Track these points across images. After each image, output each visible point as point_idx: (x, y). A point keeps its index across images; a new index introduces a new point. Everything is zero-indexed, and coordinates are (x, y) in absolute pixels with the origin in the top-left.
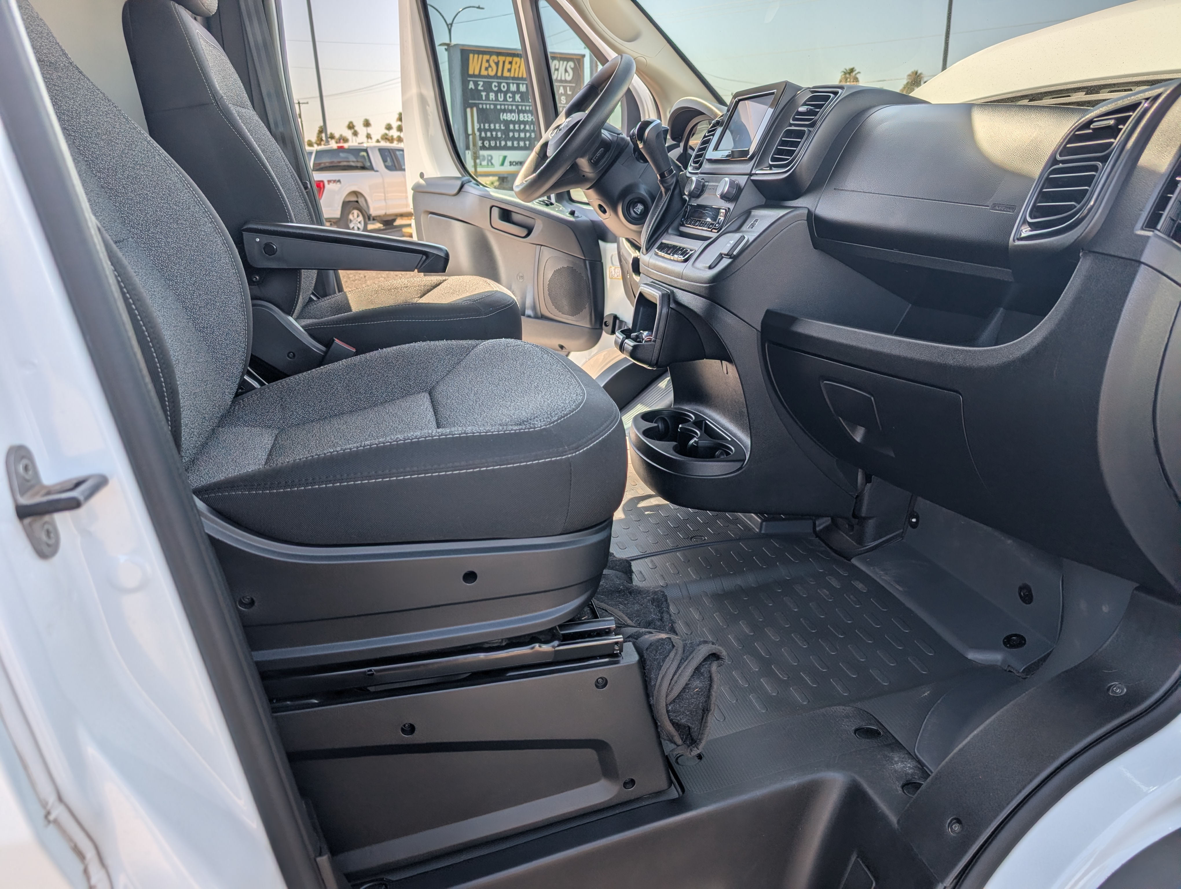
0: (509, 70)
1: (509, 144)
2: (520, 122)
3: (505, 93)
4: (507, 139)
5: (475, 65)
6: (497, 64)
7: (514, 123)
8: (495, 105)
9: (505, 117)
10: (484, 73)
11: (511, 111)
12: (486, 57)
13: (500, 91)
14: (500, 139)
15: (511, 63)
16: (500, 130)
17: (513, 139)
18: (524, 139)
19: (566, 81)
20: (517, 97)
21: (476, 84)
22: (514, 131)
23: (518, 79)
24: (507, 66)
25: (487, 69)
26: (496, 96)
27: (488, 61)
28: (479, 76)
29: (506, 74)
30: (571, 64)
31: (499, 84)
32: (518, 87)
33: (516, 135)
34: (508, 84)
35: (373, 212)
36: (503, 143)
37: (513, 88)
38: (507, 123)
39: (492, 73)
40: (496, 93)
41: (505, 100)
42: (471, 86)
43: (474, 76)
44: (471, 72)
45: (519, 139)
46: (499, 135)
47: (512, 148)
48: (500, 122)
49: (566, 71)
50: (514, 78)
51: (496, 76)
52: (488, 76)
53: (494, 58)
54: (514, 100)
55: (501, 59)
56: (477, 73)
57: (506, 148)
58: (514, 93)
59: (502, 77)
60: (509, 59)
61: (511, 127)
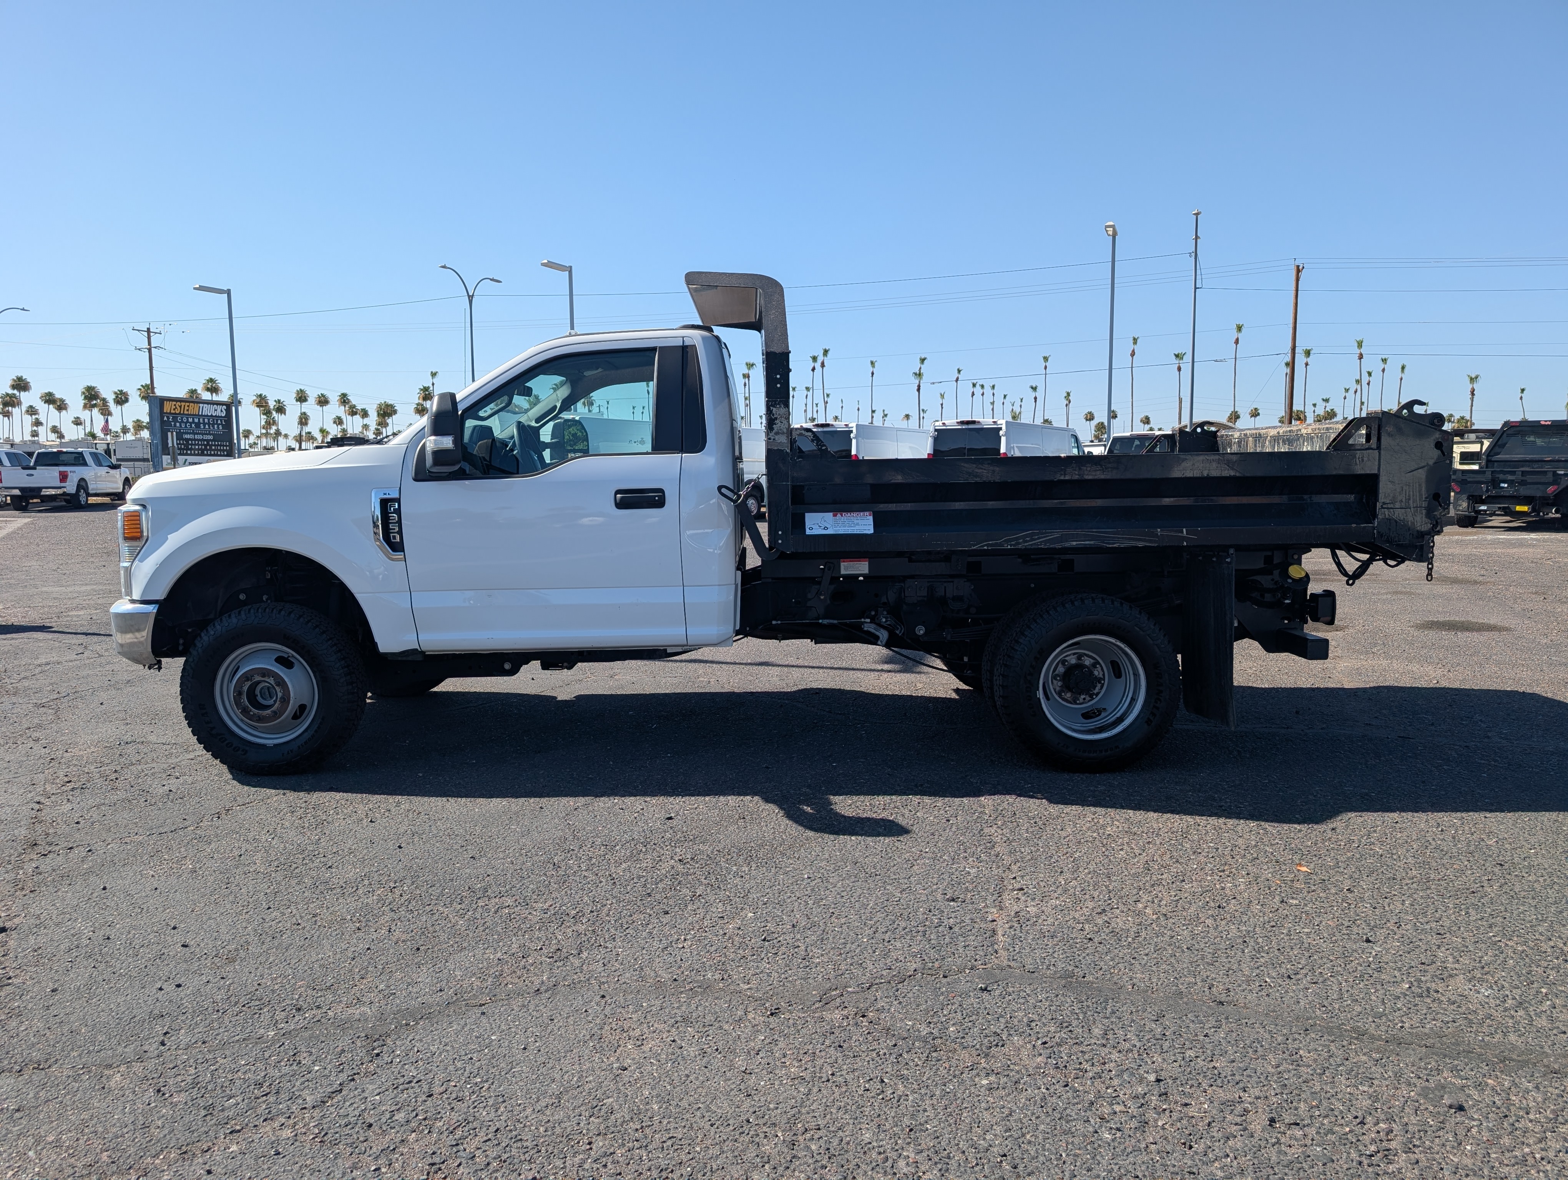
0: (188, 410)
1: (189, 452)
2: (195, 440)
3: (186, 423)
4: (188, 449)
5: (167, 407)
6: (180, 407)
7: (192, 440)
8: (180, 430)
9: (186, 436)
10: (173, 411)
11: (190, 433)
12: (175, 403)
13: (182, 421)
14: (184, 449)
15: (188, 406)
16: (183, 444)
17: (191, 449)
18: (198, 449)
19: (221, 417)
20: (193, 425)
21: (168, 418)
22: (192, 444)
23: (193, 415)
24: (186, 408)
25: (174, 409)
26: (180, 425)
27: (175, 405)
28: (170, 413)
29: (186, 412)
30: (225, 407)
31: (182, 418)
32: (193, 420)
33: (193, 447)
34: (187, 418)
35: (91, 492)
36: (185, 452)
37: (190, 420)
38: (187, 440)
39: (177, 412)
40: (180, 423)
41: (186, 427)
42: (165, 418)
43: (167, 413)
44: (165, 411)
45: (195, 449)
46: (183, 447)
47: (191, 455)
48: (183, 440)
49: (222, 411)
50: (191, 415)
51: (180, 414)
52: (175, 414)
53: (179, 403)
54: (191, 427)
55: (183, 404)
56: (168, 411)
57: (187, 454)
58: (191, 423)
59: (183, 414)
60: (188, 404)
61: (190, 442)
